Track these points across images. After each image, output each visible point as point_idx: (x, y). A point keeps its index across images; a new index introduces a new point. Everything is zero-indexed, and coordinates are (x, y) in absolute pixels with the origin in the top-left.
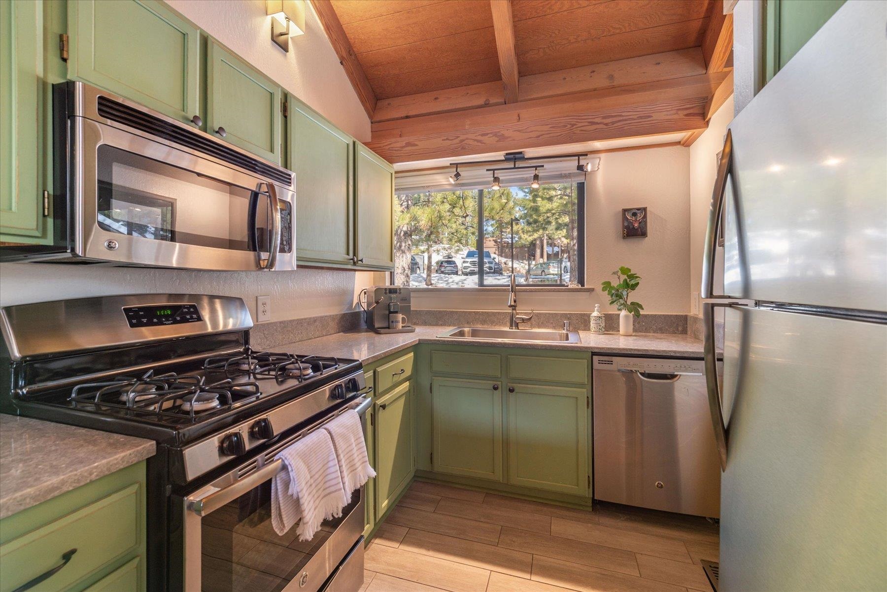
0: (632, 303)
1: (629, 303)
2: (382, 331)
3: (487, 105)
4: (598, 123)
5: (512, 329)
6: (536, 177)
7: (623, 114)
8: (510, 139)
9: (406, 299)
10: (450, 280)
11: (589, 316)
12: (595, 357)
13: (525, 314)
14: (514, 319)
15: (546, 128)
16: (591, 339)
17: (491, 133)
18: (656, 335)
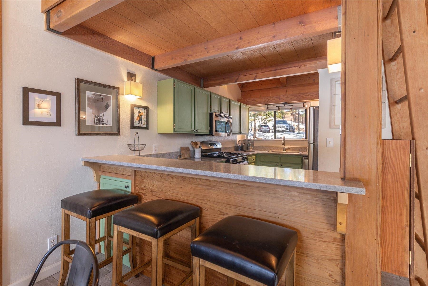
2: (246, 151)
3: (277, 87)
5: (283, 151)
6: (291, 109)
8: (284, 99)
9: (253, 143)
10: (265, 135)
11: (306, 148)
12: (303, 157)
13: (288, 147)
15: (293, 96)
17: (277, 97)
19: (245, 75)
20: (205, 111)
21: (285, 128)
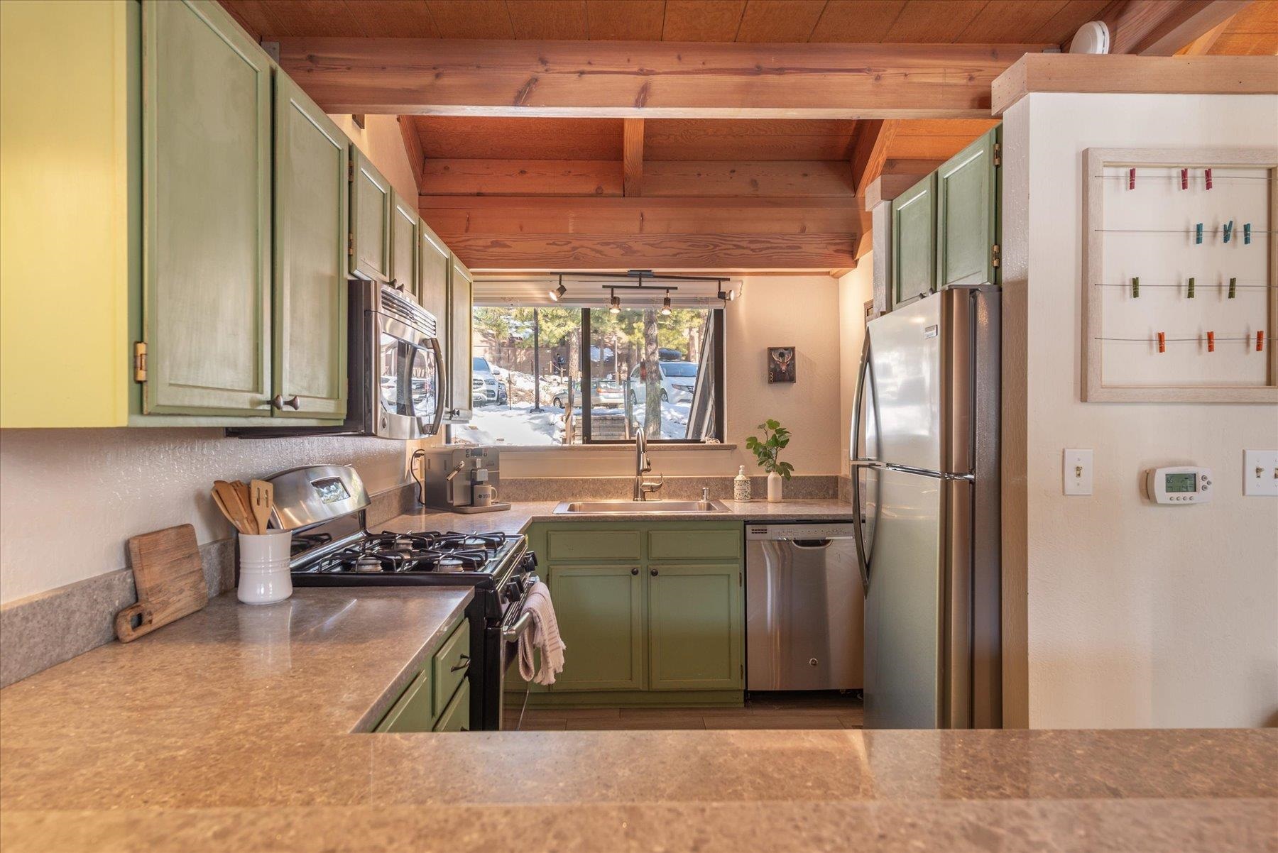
0: (782, 464)
1: (778, 463)
2: (464, 509)
3: (598, 194)
4: (743, 248)
5: (637, 500)
6: (667, 302)
7: (772, 241)
8: (639, 254)
9: (493, 464)
11: (732, 480)
12: (748, 527)
13: (657, 480)
14: (640, 487)
15: (684, 246)
16: (738, 507)
17: (613, 243)
18: (806, 500)
19: (582, 73)
20: (327, 268)
21: (484, 387)
